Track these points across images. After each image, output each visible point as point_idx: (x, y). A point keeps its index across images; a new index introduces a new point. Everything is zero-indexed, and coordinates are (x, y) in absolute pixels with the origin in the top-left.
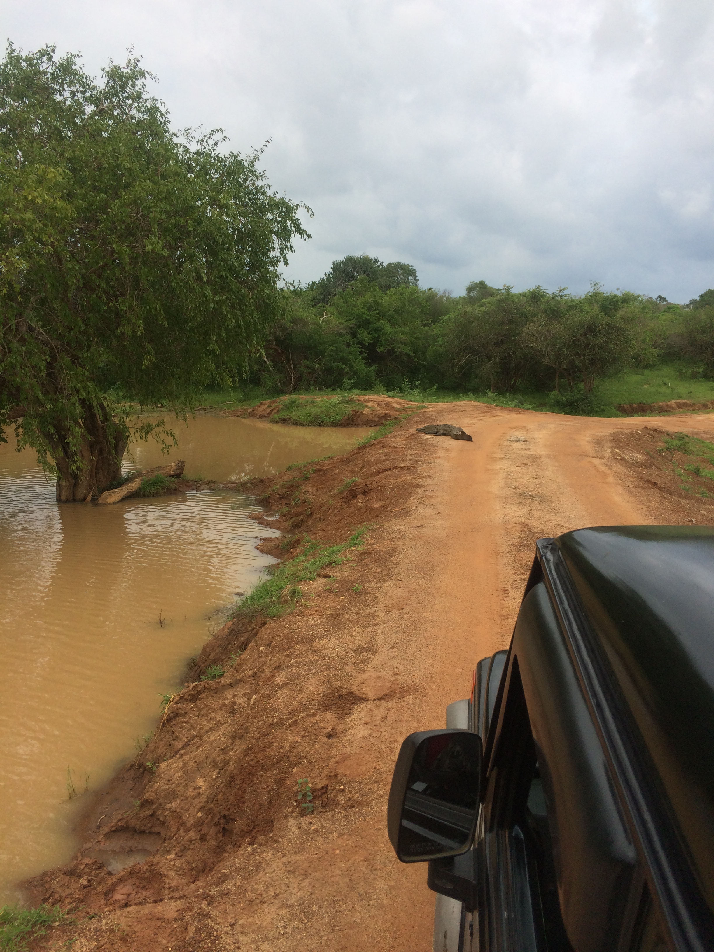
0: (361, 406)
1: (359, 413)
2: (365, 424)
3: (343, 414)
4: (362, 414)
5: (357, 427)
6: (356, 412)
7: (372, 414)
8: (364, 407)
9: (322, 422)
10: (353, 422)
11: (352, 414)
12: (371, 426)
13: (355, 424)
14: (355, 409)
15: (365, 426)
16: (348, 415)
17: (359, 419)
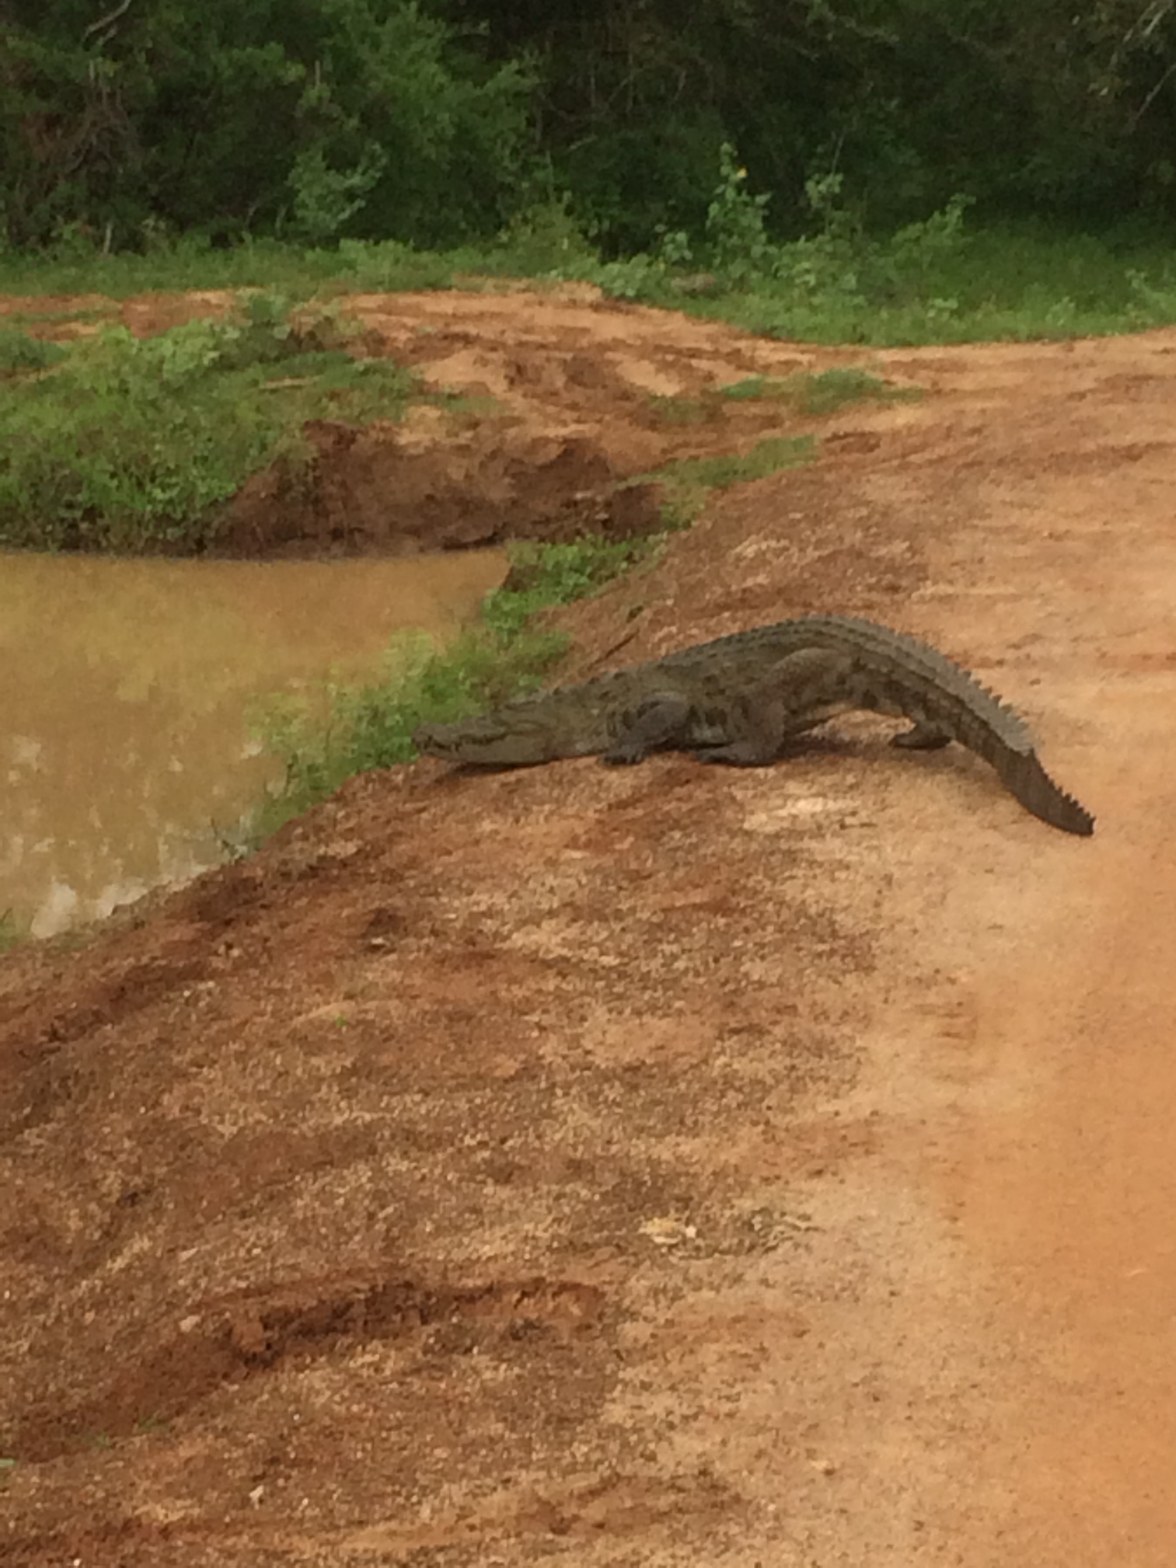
0: (383, 391)
1: (364, 445)
2: (415, 532)
3: (242, 455)
4: (390, 449)
5: (354, 552)
6: (345, 439)
7: (463, 450)
8: (402, 396)
9: (91, 514)
10: (322, 513)
11: (311, 451)
12: (453, 546)
13: (337, 534)
14: (333, 413)
15: (410, 543)
16: (282, 462)
17: (361, 494)
